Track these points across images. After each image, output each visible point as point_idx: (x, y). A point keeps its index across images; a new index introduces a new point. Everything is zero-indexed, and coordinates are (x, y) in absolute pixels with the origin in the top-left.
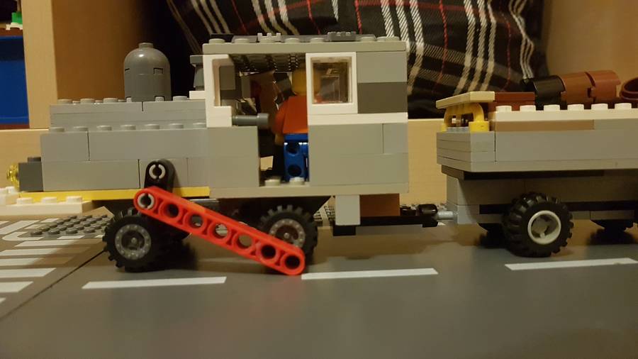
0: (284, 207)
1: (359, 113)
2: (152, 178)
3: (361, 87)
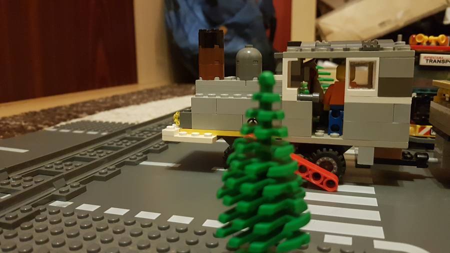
1: (378, 96)
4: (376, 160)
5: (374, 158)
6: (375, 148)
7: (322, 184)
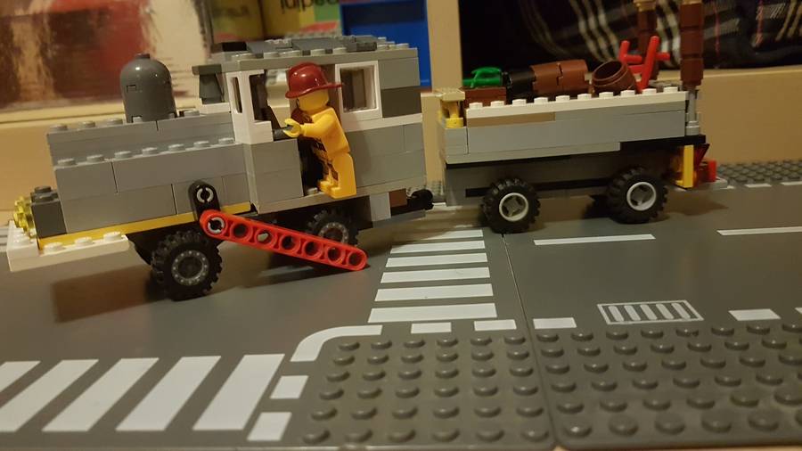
0: (329, 212)
1: (384, 117)
2: (202, 203)
3: (383, 92)
4: (395, 211)
5: (391, 209)
6: (390, 193)
7: (344, 263)
